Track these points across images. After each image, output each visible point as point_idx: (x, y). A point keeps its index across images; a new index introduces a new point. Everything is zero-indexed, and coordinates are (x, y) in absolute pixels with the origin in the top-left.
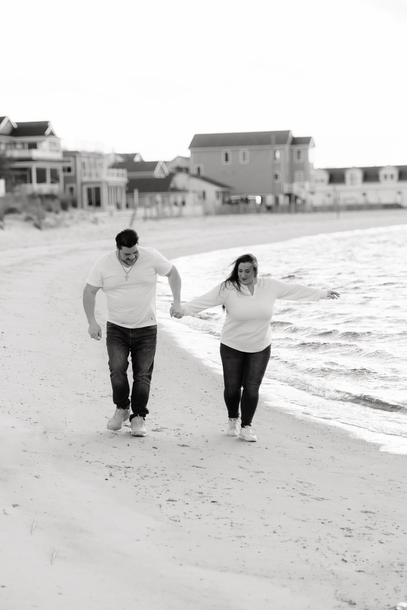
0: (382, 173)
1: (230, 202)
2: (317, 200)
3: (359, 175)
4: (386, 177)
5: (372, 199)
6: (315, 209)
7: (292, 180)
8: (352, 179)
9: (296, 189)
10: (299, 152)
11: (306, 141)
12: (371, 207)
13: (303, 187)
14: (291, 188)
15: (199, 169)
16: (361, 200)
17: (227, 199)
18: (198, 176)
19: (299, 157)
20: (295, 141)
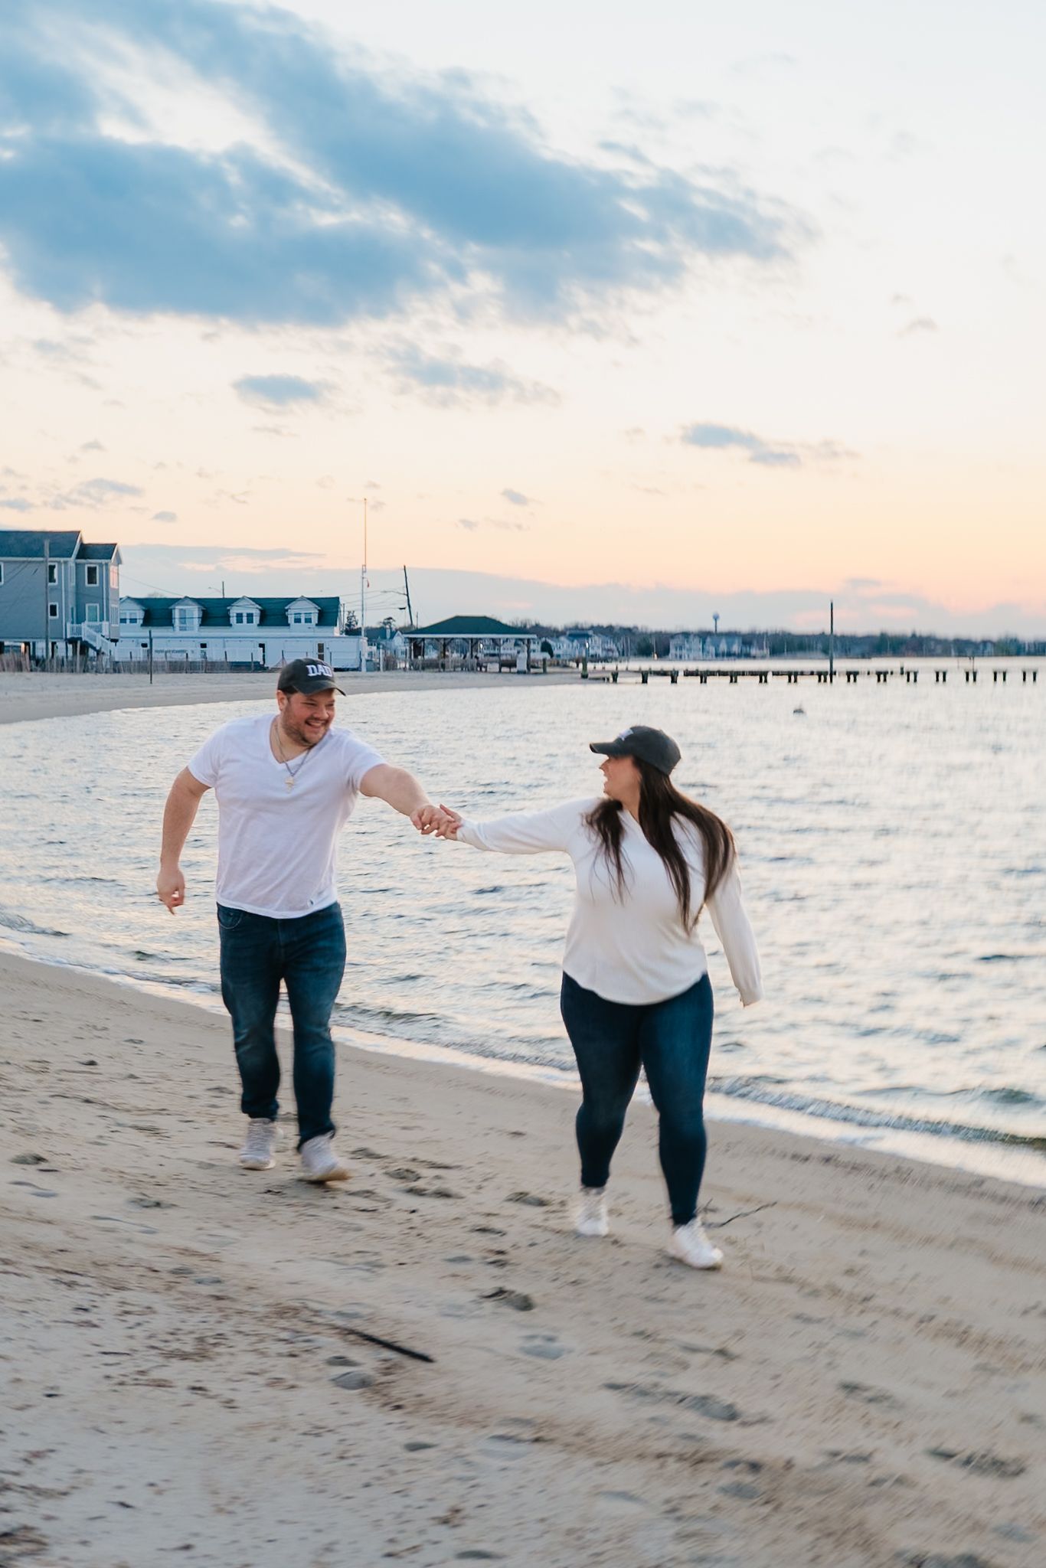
0: (234, 612)
2: (119, 653)
3: (195, 612)
4: (239, 617)
5: (215, 654)
6: (116, 668)
7: (80, 619)
8: (183, 619)
9: (86, 631)
10: (92, 570)
11: (107, 551)
12: (211, 667)
13: (99, 630)
14: (79, 631)
16: (196, 656)
19: (92, 580)
20: (86, 551)
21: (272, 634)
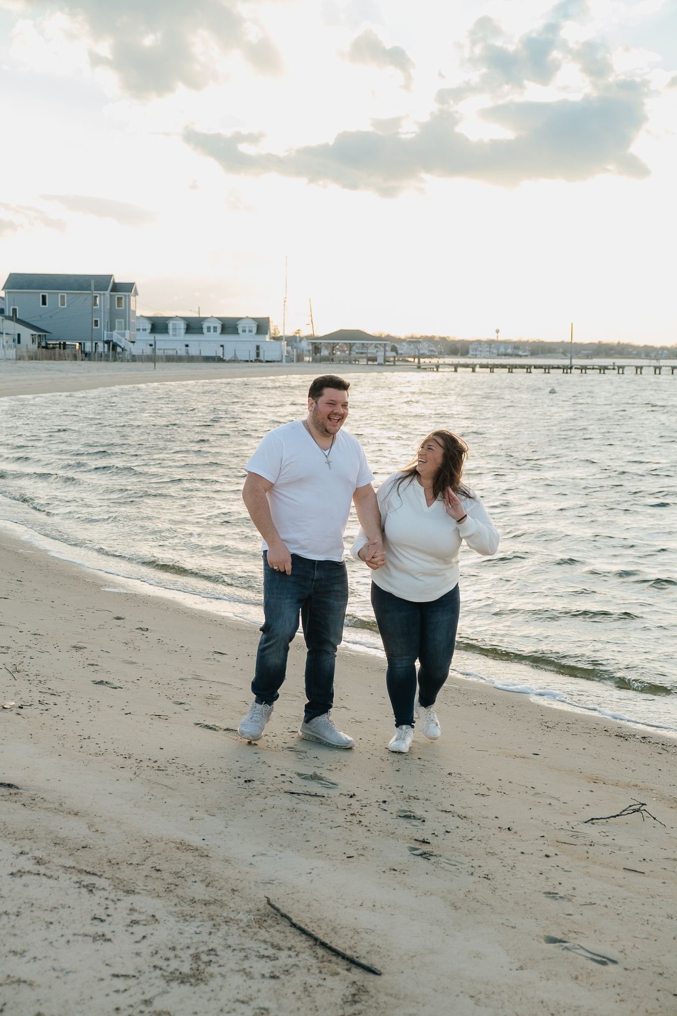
0: (205, 325)
1: (46, 347)
2: (136, 350)
3: (182, 325)
4: (209, 329)
5: (193, 351)
6: (134, 359)
7: (112, 328)
8: (174, 329)
9: (116, 336)
10: (119, 299)
11: (128, 288)
12: (191, 359)
13: (123, 335)
14: (112, 336)
15: (14, 310)
16: (182, 352)
17: (43, 344)
18: (14, 318)
19: (119, 305)
20: (116, 287)
21: (228, 338)
